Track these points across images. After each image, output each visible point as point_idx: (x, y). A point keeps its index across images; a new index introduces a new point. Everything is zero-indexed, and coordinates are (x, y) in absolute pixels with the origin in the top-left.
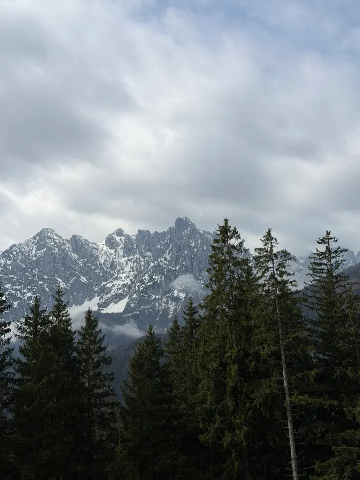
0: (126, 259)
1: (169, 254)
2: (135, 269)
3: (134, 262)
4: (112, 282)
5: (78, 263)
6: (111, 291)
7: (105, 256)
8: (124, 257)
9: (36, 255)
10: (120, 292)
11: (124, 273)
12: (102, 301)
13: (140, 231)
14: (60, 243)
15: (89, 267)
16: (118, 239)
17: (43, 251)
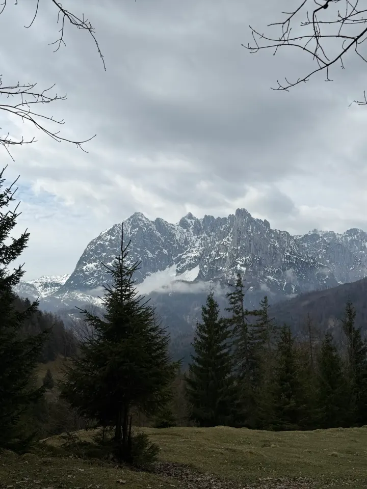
0: (196, 237)
1: (231, 236)
2: (203, 245)
3: (202, 239)
4: (186, 254)
5: (160, 239)
6: (185, 261)
7: (180, 234)
8: (194, 235)
9: (131, 232)
10: (192, 262)
11: (195, 247)
12: (179, 268)
13: (206, 216)
14: (148, 224)
15: (169, 242)
16: (189, 221)
17: (136, 229)
